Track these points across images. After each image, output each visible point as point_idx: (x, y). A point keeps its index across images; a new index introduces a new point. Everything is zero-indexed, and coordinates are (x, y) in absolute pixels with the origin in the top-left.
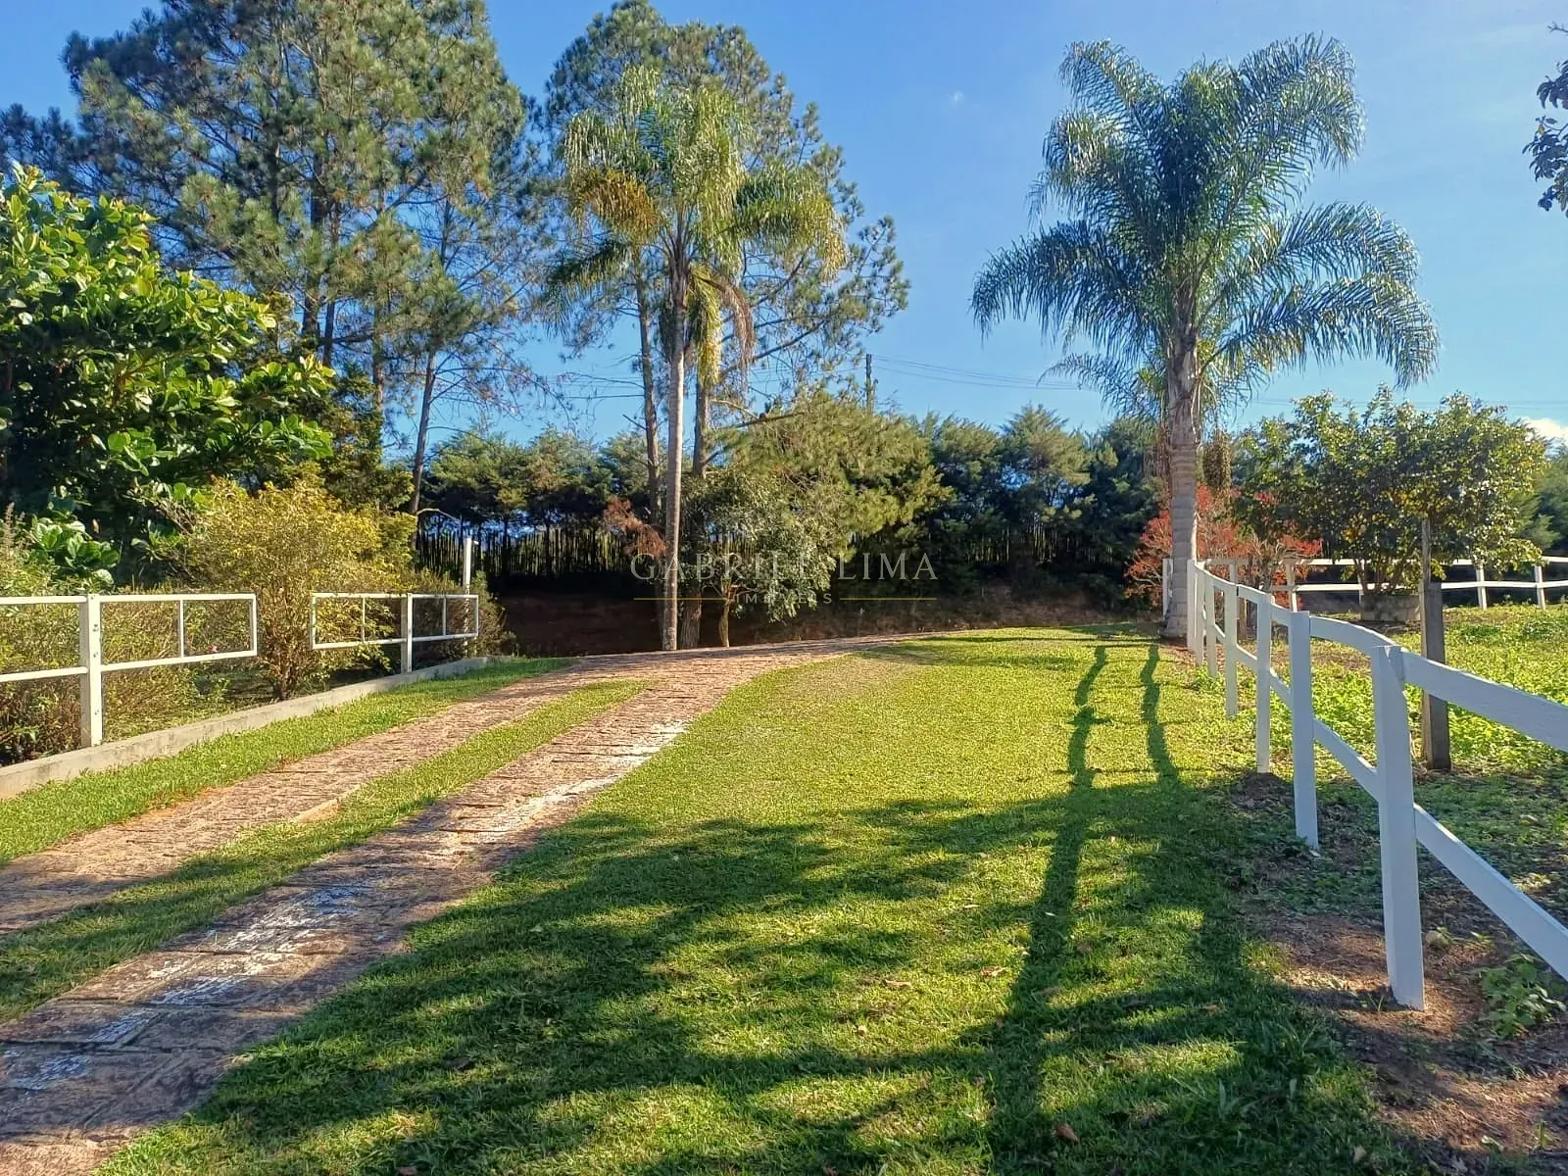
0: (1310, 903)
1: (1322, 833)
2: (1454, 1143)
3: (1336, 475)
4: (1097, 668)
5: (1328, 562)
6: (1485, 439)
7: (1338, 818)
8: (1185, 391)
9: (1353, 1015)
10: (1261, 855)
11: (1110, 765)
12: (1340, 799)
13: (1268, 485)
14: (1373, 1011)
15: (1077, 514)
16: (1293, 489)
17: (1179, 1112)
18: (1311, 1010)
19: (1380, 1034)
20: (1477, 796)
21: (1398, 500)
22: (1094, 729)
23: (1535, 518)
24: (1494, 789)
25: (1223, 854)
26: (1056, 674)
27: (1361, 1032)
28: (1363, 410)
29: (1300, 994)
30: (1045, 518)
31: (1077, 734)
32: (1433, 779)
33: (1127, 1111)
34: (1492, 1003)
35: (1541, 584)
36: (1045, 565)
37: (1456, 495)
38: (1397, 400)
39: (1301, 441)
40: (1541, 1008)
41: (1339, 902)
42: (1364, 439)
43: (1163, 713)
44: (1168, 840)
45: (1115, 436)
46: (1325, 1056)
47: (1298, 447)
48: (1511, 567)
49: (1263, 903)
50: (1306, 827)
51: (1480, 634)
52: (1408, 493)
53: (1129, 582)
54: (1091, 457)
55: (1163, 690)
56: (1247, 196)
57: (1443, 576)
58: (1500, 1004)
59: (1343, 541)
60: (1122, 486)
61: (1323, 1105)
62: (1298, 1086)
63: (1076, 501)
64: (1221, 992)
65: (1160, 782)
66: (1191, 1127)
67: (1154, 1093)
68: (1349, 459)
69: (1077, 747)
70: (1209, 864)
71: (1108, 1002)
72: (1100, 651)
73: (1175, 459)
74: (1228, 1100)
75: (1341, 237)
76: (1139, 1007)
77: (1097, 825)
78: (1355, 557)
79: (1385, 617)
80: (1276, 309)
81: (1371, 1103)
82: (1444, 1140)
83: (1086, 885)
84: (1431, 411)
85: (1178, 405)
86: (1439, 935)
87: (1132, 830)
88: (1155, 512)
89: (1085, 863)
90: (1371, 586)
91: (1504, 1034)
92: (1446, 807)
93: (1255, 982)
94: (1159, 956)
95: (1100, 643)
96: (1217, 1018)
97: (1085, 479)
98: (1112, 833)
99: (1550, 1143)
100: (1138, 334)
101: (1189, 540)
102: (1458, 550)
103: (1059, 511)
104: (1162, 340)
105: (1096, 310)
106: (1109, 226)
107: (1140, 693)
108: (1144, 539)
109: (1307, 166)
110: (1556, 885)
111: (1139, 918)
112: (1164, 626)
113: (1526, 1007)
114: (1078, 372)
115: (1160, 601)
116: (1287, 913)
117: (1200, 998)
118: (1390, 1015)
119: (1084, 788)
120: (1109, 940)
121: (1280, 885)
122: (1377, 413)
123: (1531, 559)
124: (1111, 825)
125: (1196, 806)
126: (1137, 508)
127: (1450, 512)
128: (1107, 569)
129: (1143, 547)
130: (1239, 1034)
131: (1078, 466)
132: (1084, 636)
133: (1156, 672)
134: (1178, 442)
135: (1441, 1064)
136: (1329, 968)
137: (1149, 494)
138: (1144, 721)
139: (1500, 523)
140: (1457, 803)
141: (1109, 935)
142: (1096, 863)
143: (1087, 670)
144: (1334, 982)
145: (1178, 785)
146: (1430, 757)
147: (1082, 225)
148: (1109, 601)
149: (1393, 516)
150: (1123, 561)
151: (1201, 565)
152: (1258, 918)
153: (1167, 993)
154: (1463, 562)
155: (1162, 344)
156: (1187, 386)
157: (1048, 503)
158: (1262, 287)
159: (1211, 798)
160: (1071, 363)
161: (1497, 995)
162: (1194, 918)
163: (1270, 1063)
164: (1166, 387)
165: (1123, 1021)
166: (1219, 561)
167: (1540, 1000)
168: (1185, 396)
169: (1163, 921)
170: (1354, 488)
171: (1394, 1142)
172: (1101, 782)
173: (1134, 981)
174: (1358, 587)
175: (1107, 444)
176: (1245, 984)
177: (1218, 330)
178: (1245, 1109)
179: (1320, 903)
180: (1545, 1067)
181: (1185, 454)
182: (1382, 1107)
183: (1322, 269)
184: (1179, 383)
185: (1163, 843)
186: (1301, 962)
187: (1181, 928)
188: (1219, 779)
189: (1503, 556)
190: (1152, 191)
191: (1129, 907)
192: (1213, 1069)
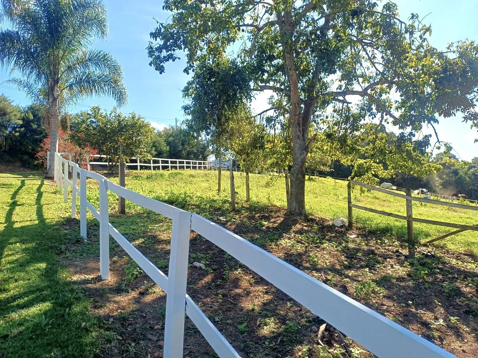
0: (82, 255)
1: (88, 234)
2: (111, 314)
3: (102, 131)
4: (21, 187)
5: (99, 156)
6: (140, 125)
7: (94, 229)
8: (55, 98)
9: (89, 285)
10: (69, 243)
11: (21, 220)
12: (95, 224)
13: (82, 131)
14: (95, 283)
15: (17, 134)
16: (89, 133)
17: (28, 329)
18: (77, 286)
19: (96, 289)
20: (131, 220)
21: (118, 140)
22: (17, 207)
23: (152, 148)
24: (135, 218)
25: (56, 244)
26: (4, 189)
27: (90, 289)
28: (110, 113)
29: (75, 283)
30: (5, 134)
31: (10, 209)
32: (120, 216)
33: (9, 333)
34: (126, 274)
35: (152, 165)
36: (5, 151)
37: (133, 140)
38: (118, 112)
39: (92, 119)
40: (138, 273)
41: (90, 254)
42: (110, 121)
43: (43, 201)
44: (38, 242)
45: (31, 109)
46: (78, 299)
47: (91, 121)
48: (145, 160)
49: (67, 257)
50: (83, 233)
51: (136, 177)
52: (121, 138)
53: (36, 159)
54: (23, 115)
55: (44, 194)
56: (75, 40)
57: (129, 162)
58: (128, 274)
59: (103, 150)
60: (35, 126)
61: (76, 313)
62: (69, 310)
63: (17, 129)
64: (49, 287)
65: (39, 223)
66: (32, 332)
67: (20, 324)
68: (105, 126)
69: (10, 214)
70: (51, 248)
71: (8, 298)
72: (23, 182)
73: (52, 119)
74: (46, 320)
75: (103, 61)
76: (19, 298)
77: (12, 240)
78: (106, 155)
79: (114, 172)
80: (84, 78)
81: (90, 309)
82: (108, 314)
83: (5, 261)
84: (127, 116)
85: (52, 102)
86: (115, 258)
87: (25, 240)
88: (46, 136)
89: (6, 253)
90: (111, 163)
91: (128, 282)
92: (122, 223)
93: (60, 282)
94: (29, 280)
95: (23, 179)
96: (46, 295)
97: (21, 122)
98: (18, 242)
99: (134, 307)
100: (39, 76)
101: (55, 146)
102: (132, 154)
103: (10, 132)
104: (47, 79)
105: (23, 64)
106: (27, 36)
107: (36, 195)
108: (42, 145)
109: (93, 36)
110: (145, 241)
111: (24, 269)
112: (47, 173)
113: (134, 273)
114: (16, 84)
115: (47, 166)
116: (74, 259)
117: (41, 290)
118: (100, 283)
119: (10, 228)
120: (11, 278)
121: (74, 251)
122: (113, 114)
123: (150, 158)
124: (18, 240)
125: (49, 230)
126: (40, 135)
127: (131, 144)
128: (28, 154)
129: (41, 147)
130: (53, 299)
131: (18, 117)
132: (17, 176)
133: (42, 188)
134: (52, 114)
135: (111, 293)
136: (85, 273)
137: (44, 130)
138: (36, 204)
139: (143, 148)
140: (126, 222)
141: (11, 276)
142: (10, 253)
143: (17, 188)
144: (85, 277)
145: (45, 224)
146: (120, 210)
147: (17, 32)
148: (29, 165)
149: (117, 144)
150: (35, 152)
151: (59, 154)
152: (65, 262)
153: (30, 291)
154: (134, 158)
155: (47, 80)
156: (56, 96)
157: (6, 129)
158: (80, 70)
159: (55, 227)
160: (15, 81)
161: (127, 272)
162: (43, 265)
163: (61, 305)
164: (48, 96)
165: (12, 304)
166: (66, 153)
167: (137, 271)
168: (55, 99)
169: (32, 268)
170: (106, 135)
171: (95, 318)
172: (17, 225)
173: (18, 290)
174: (107, 163)
175: (29, 111)
176: (58, 283)
177: (67, 80)
178: (51, 321)
179: (85, 255)
180: (137, 288)
181: (55, 118)
182: (93, 310)
183: (98, 69)
184: (53, 95)
185: (36, 243)
186: (76, 273)
187: (39, 269)
188: (59, 221)
189: (143, 157)
190: (43, 29)
191: (21, 266)
192: (42, 312)
